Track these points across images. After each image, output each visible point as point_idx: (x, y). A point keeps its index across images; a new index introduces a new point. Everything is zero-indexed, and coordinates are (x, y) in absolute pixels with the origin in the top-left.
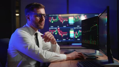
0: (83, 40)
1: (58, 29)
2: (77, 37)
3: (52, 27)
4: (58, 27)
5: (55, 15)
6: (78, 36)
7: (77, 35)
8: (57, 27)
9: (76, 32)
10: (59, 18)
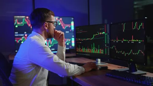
0: (80, 49)
1: (24, 36)
2: (51, 47)
3: (17, 34)
4: (25, 33)
5: (21, 17)
6: (53, 45)
7: (51, 43)
8: (23, 33)
9: (50, 40)
10: (26, 21)
